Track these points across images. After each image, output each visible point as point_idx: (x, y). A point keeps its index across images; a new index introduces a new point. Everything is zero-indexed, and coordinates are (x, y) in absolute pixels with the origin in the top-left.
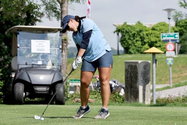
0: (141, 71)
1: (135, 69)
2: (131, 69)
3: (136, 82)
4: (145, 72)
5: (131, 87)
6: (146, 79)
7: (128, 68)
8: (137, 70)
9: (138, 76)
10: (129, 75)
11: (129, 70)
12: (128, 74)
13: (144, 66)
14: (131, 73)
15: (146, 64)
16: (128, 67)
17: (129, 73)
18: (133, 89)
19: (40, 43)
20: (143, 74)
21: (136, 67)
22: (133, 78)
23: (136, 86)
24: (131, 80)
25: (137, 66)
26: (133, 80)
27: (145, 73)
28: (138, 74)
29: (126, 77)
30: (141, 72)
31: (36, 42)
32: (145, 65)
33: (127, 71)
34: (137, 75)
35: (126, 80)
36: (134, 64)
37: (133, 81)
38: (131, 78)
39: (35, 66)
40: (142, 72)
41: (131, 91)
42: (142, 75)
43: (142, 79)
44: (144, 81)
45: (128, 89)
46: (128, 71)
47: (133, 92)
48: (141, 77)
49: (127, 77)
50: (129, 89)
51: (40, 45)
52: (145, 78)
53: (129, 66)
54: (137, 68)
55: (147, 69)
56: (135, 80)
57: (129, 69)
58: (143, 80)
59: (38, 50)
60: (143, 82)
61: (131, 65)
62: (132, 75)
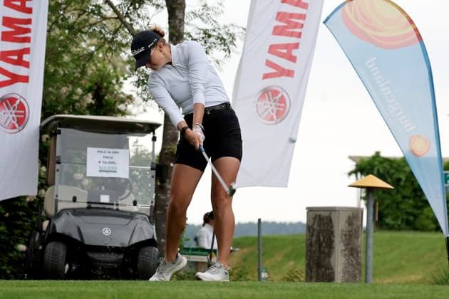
0: (340, 229)
1: (328, 225)
2: (319, 226)
3: (329, 255)
4: (349, 231)
5: (319, 265)
6: (352, 249)
7: (314, 223)
8: (332, 227)
9: (333, 241)
10: (314, 239)
11: (315, 226)
12: (312, 236)
13: (349, 217)
14: (319, 233)
15: (353, 214)
16: (312, 221)
17: (315, 233)
18: (323, 269)
19: (107, 155)
20: (345, 235)
21: (331, 221)
22: (324, 245)
23: (329, 262)
24: (320, 250)
25: (333, 218)
26: (322, 249)
27: (350, 236)
28: (334, 236)
29: (308, 243)
30: (340, 233)
31: (99, 152)
32: (351, 215)
33: (311, 230)
34: (332, 238)
35: (308, 251)
36: (326, 214)
37: (323, 252)
38: (320, 246)
39: (93, 206)
40: (342, 231)
41: (318, 274)
42: (344, 238)
43: (344, 248)
44: (346, 252)
45: (311, 272)
46: (314, 229)
47: (323, 276)
48: (342, 244)
49: (311, 243)
50: (314, 270)
51: (107, 160)
52: (350, 246)
53: (315, 218)
54: (333, 221)
55: (355, 227)
56: (327, 250)
57: (316, 224)
58: (345, 250)
59: (100, 171)
60: (346, 255)
61: (320, 216)
62: (322, 238)
